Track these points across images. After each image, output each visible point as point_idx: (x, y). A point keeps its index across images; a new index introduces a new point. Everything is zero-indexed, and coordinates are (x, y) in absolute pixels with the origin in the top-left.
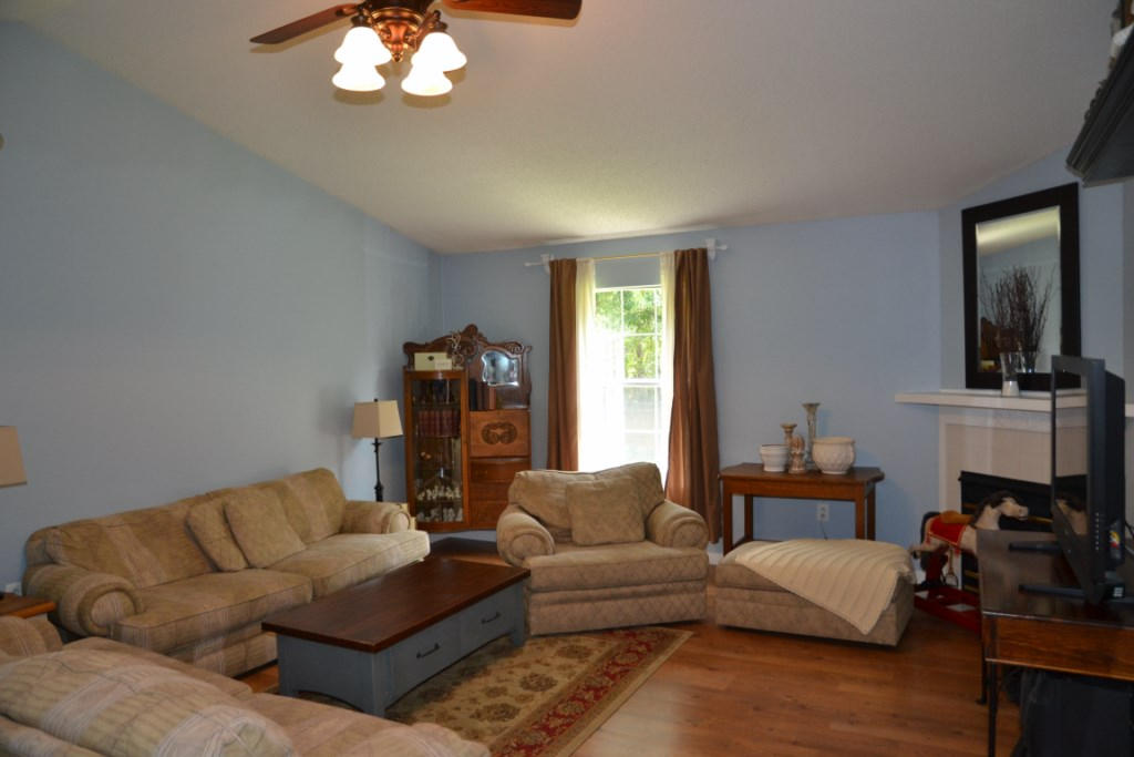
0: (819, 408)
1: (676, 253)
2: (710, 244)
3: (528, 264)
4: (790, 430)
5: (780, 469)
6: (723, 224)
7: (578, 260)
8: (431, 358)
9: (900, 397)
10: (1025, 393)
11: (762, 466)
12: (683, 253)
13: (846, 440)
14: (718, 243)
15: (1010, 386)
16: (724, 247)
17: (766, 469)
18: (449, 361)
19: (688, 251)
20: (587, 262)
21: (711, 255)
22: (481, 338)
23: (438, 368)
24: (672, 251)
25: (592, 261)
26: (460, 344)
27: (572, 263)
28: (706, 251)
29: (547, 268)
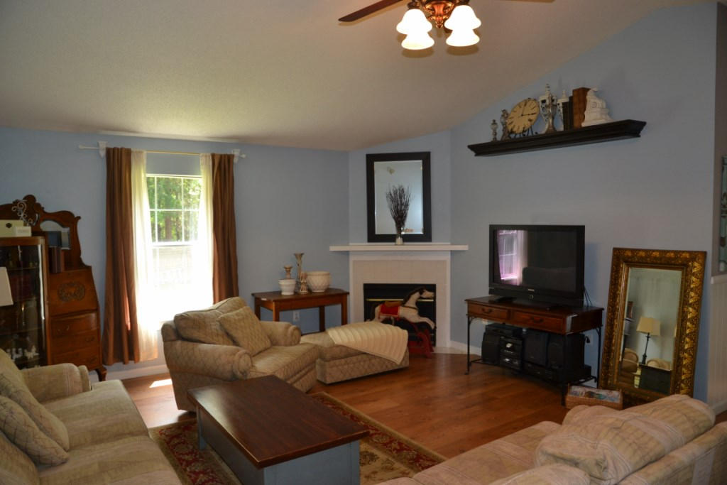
0: (303, 256)
1: (213, 156)
2: (236, 152)
3: (83, 147)
4: (288, 270)
5: (292, 293)
6: (243, 142)
7: (132, 149)
8: (9, 226)
9: (333, 248)
10: (406, 243)
11: (280, 292)
13: (325, 273)
14: (241, 153)
15: (399, 240)
16: (244, 156)
17: (283, 293)
18: (29, 228)
19: (225, 155)
21: (236, 160)
22: (39, 208)
23: (18, 235)
24: (209, 154)
25: (145, 152)
26: (27, 212)
27: (129, 152)
28: (233, 156)
29: (103, 153)
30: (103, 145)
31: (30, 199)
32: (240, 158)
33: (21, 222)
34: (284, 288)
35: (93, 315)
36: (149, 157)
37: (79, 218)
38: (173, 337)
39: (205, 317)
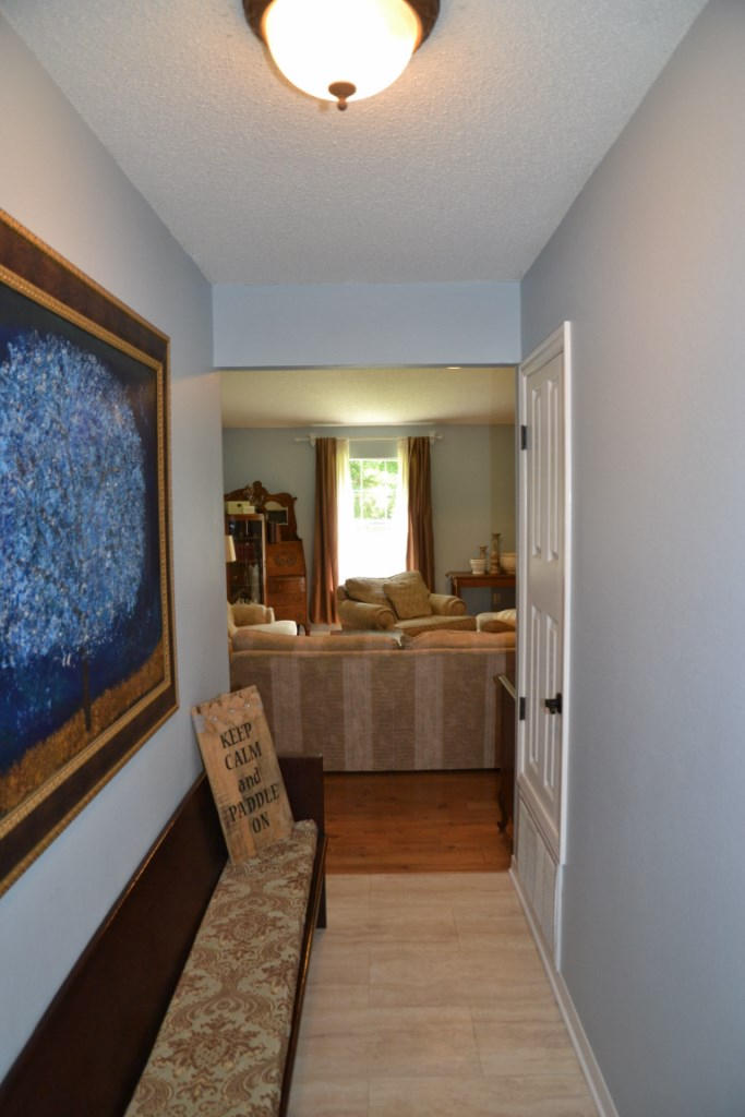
0: (501, 537)
1: (409, 439)
2: (432, 434)
3: (298, 440)
4: (484, 550)
5: (483, 573)
6: (440, 424)
7: (338, 438)
8: (239, 505)
11: (471, 572)
12: (416, 440)
14: (437, 435)
16: (440, 437)
17: (475, 573)
18: (253, 508)
20: (344, 441)
21: (432, 442)
22: (264, 491)
23: (245, 512)
24: (406, 437)
25: (348, 441)
26: (254, 495)
27: (334, 441)
28: (428, 438)
29: (313, 444)
30: (314, 437)
31: (257, 485)
32: (437, 440)
33: (248, 503)
34: (474, 567)
35: (303, 580)
36: (352, 444)
37: (296, 498)
38: (344, 596)
39: (373, 583)
